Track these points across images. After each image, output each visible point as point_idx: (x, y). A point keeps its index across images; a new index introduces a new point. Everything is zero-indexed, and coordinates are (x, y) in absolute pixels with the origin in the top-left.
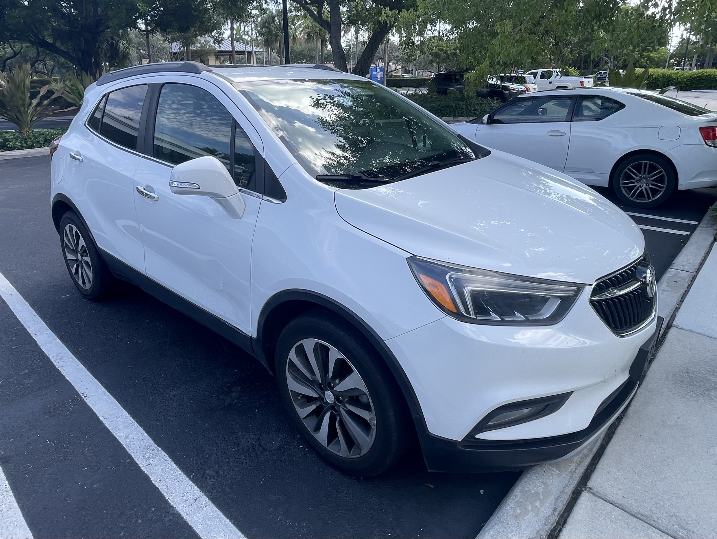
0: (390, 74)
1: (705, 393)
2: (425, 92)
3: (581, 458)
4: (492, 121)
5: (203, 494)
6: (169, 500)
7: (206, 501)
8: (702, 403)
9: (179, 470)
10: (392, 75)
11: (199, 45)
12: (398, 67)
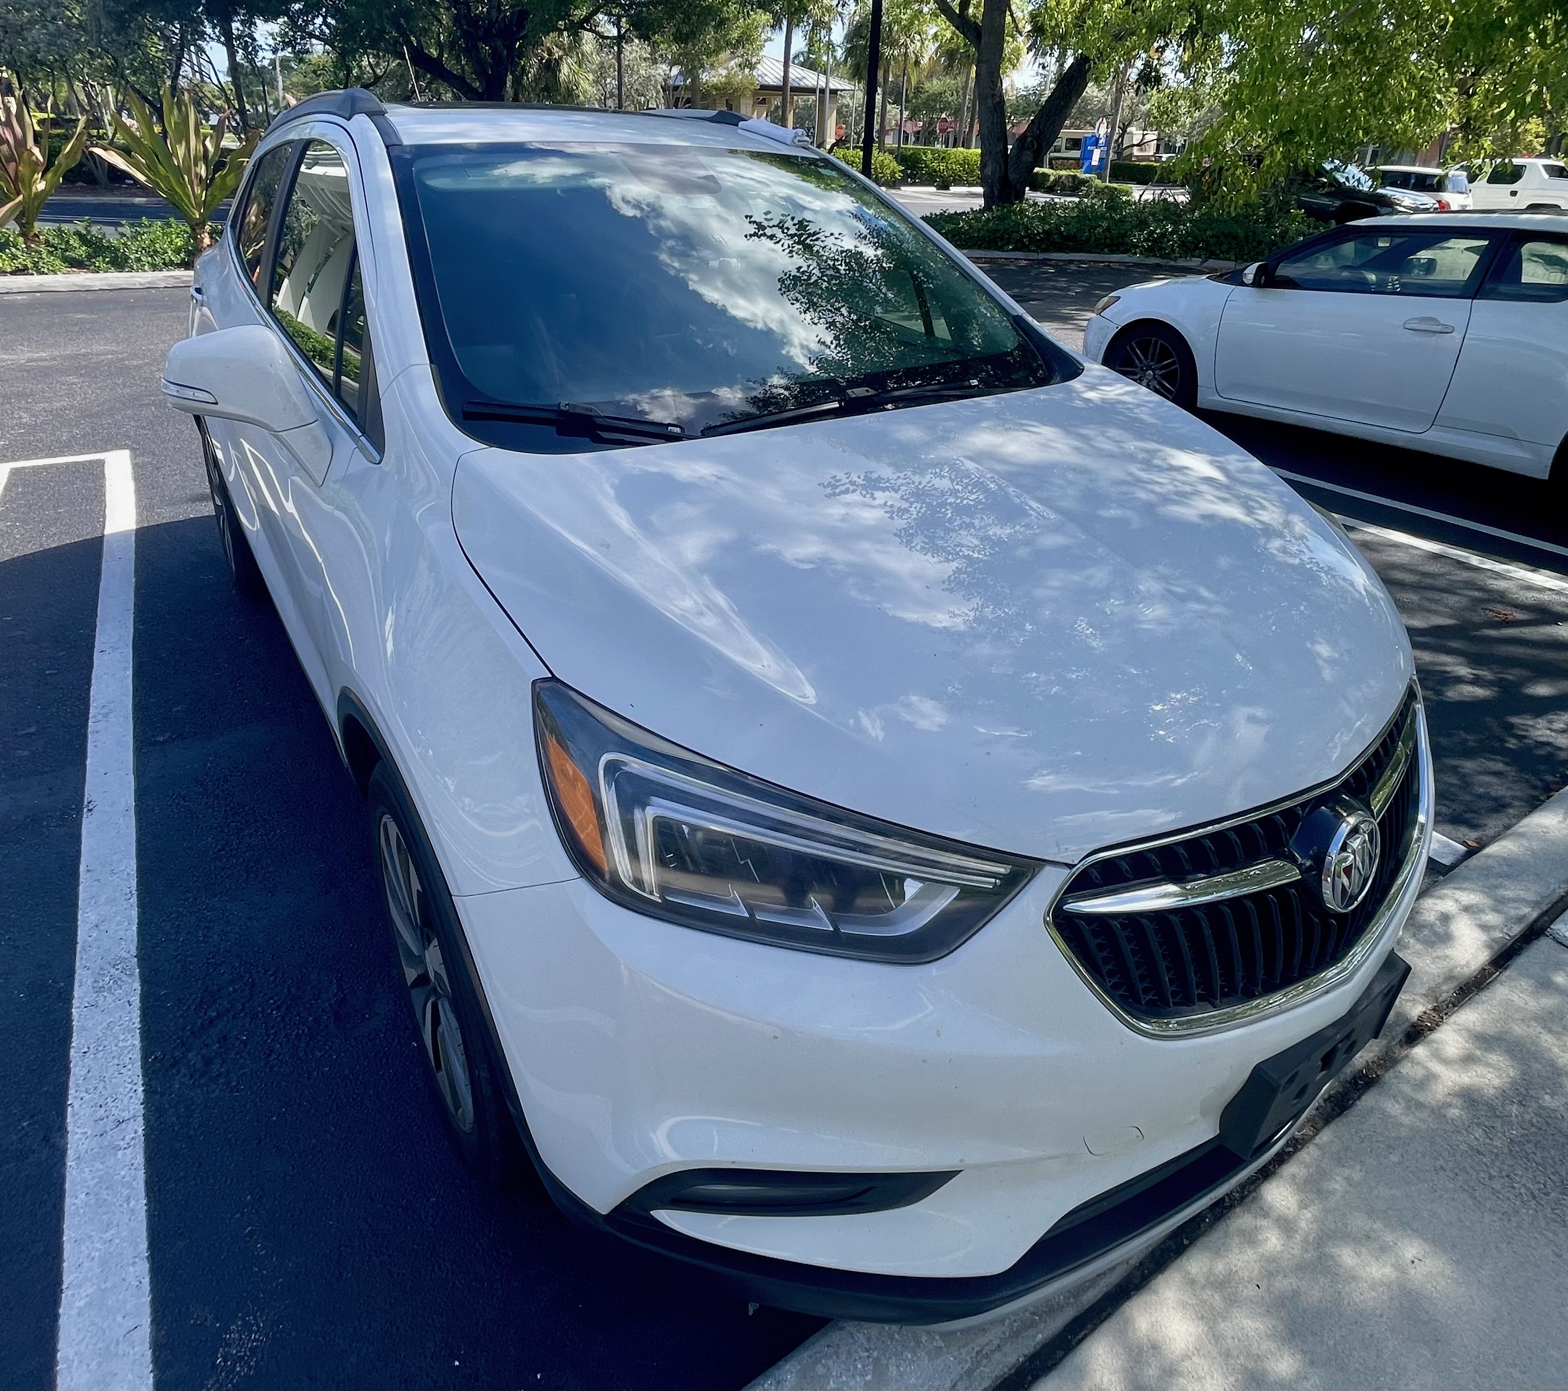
0: (1126, 153)
1: (1547, 1194)
2: (1181, 199)
3: (1034, 1314)
4: (1267, 280)
5: (143, 1112)
6: (69, 1109)
7: (136, 1132)
8: (1519, 1227)
9: (138, 1036)
10: (1131, 154)
11: (724, 72)
12: (1148, 138)
